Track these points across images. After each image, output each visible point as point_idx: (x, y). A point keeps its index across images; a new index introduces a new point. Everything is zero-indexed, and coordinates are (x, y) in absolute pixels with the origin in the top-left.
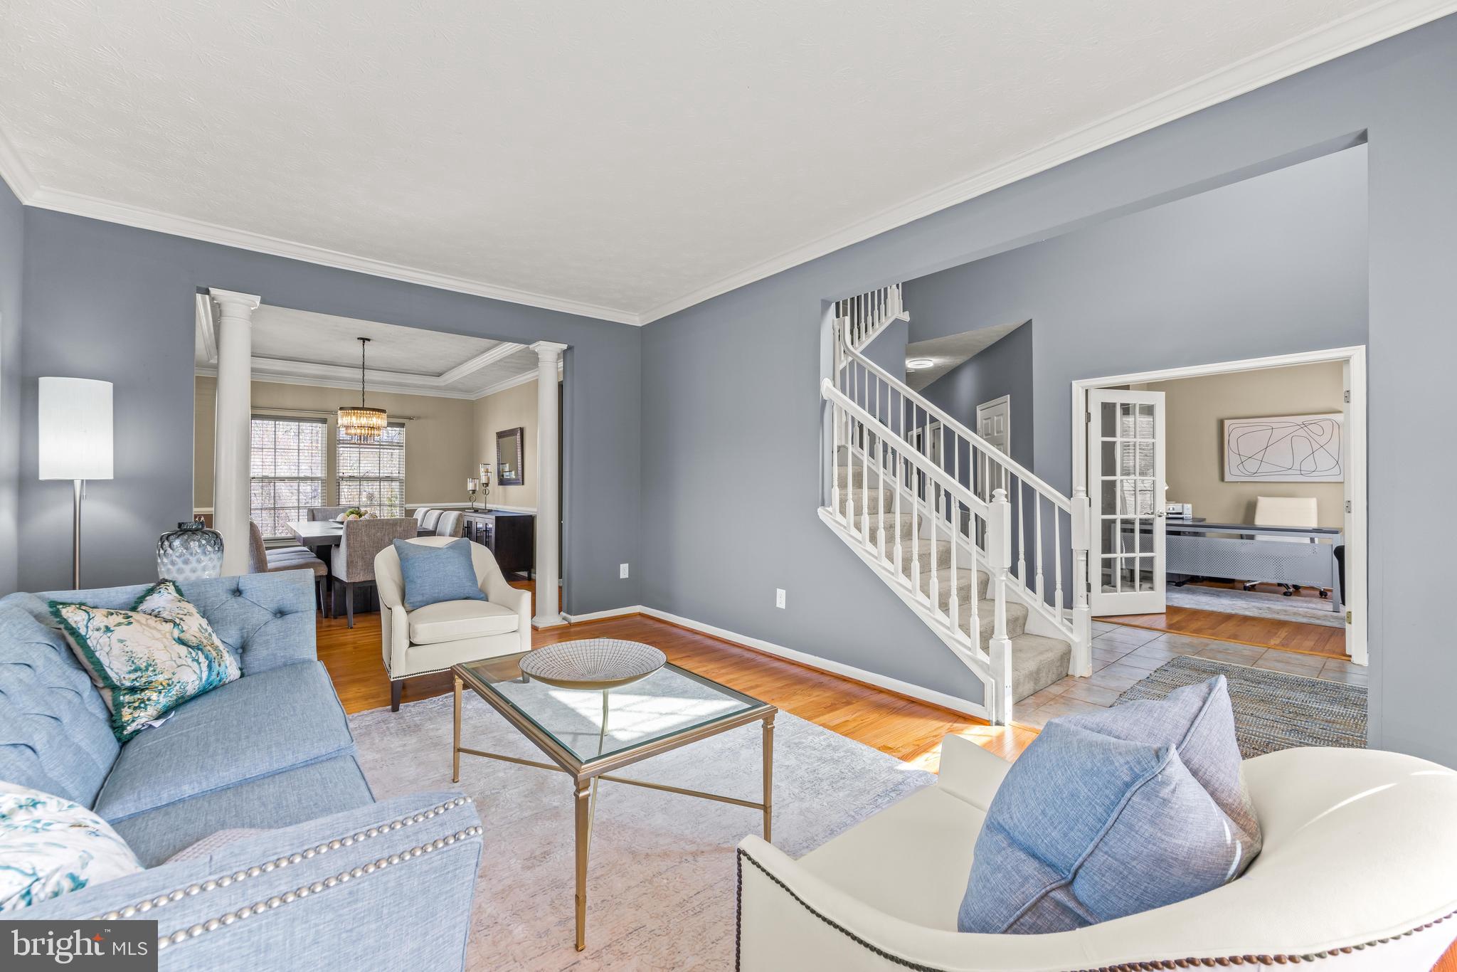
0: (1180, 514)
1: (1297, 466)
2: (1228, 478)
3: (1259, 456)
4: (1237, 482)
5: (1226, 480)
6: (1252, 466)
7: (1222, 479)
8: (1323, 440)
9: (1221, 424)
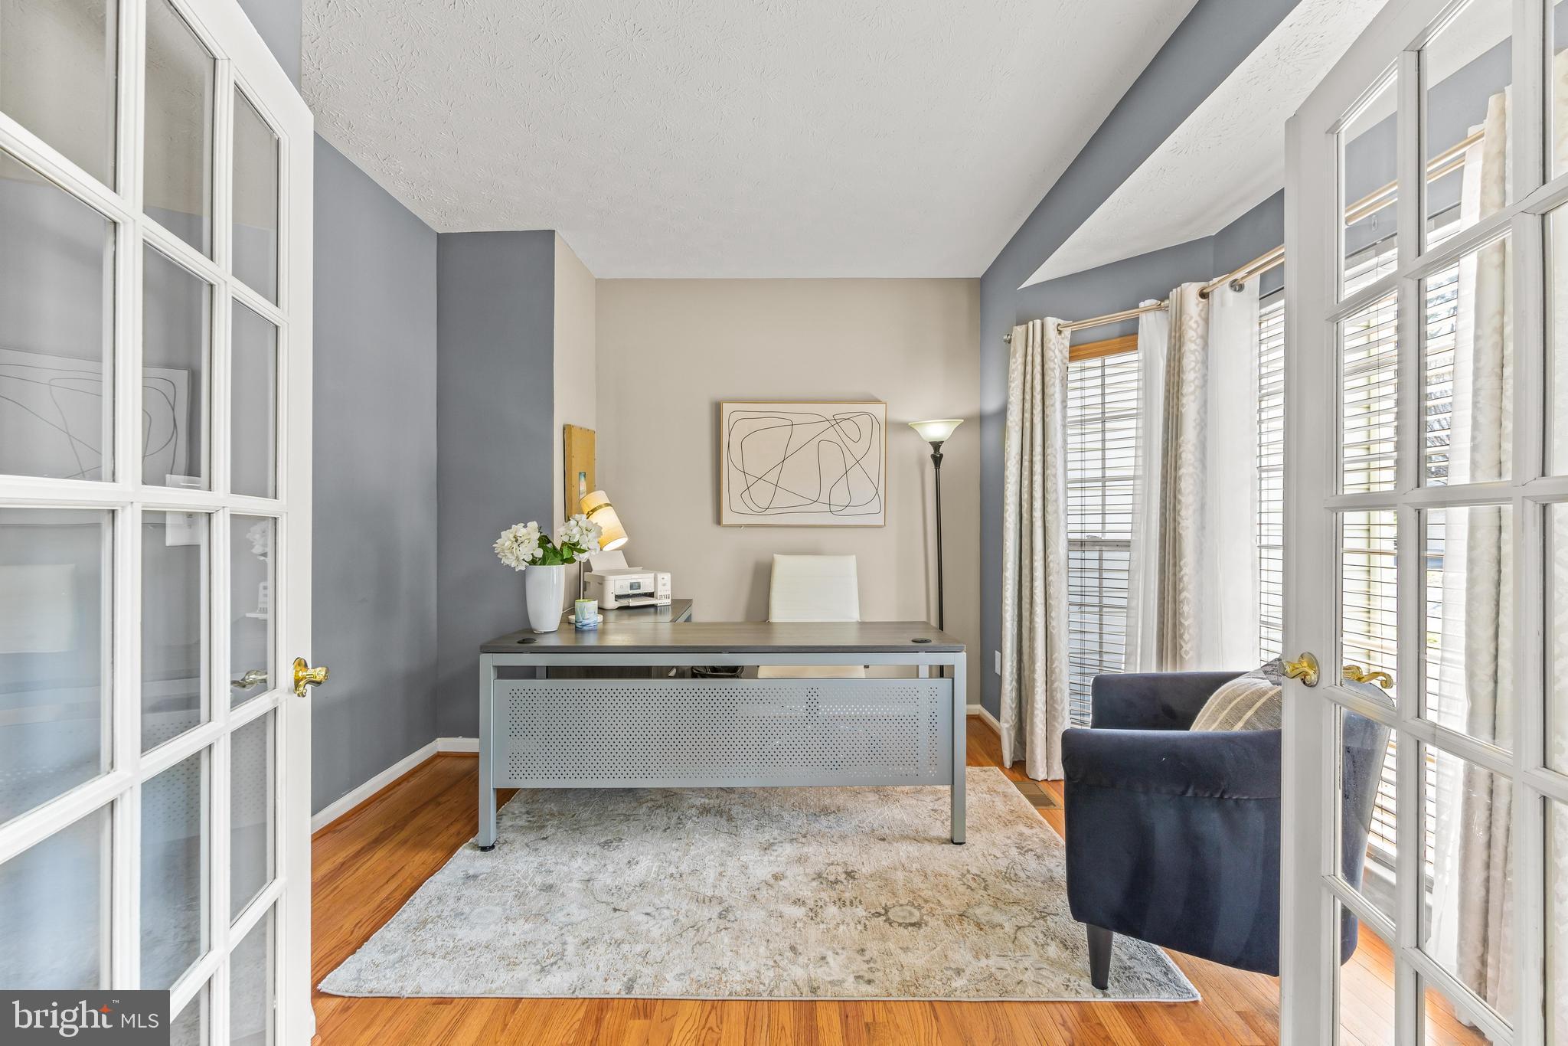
0: (651, 595)
1: (824, 498)
2: (727, 518)
3: (772, 477)
4: (740, 526)
5: (724, 522)
6: (762, 494)
7: (718, 520)
8: (858, 450)
9: (717, 410)
